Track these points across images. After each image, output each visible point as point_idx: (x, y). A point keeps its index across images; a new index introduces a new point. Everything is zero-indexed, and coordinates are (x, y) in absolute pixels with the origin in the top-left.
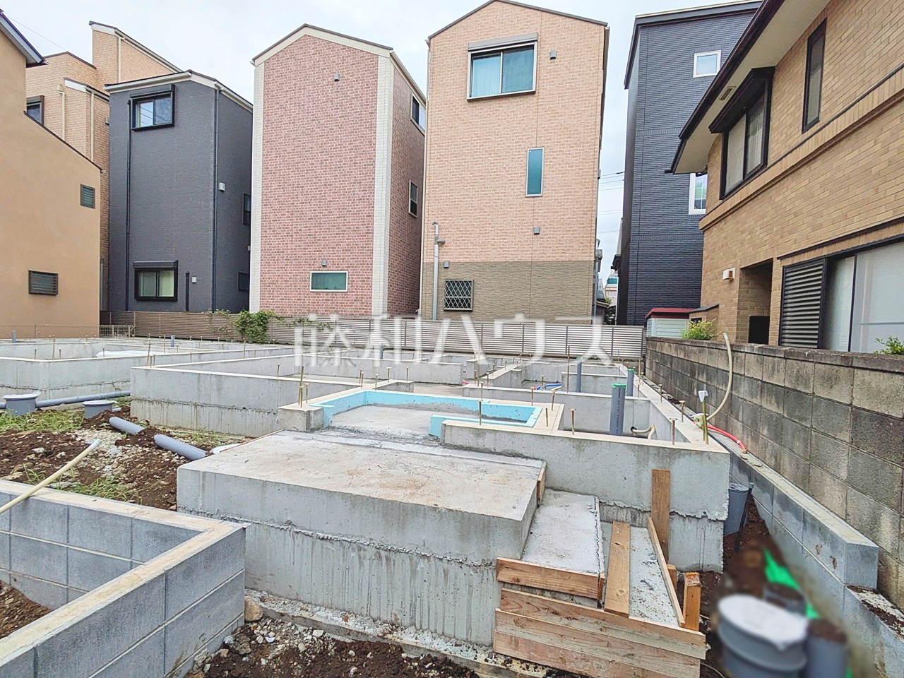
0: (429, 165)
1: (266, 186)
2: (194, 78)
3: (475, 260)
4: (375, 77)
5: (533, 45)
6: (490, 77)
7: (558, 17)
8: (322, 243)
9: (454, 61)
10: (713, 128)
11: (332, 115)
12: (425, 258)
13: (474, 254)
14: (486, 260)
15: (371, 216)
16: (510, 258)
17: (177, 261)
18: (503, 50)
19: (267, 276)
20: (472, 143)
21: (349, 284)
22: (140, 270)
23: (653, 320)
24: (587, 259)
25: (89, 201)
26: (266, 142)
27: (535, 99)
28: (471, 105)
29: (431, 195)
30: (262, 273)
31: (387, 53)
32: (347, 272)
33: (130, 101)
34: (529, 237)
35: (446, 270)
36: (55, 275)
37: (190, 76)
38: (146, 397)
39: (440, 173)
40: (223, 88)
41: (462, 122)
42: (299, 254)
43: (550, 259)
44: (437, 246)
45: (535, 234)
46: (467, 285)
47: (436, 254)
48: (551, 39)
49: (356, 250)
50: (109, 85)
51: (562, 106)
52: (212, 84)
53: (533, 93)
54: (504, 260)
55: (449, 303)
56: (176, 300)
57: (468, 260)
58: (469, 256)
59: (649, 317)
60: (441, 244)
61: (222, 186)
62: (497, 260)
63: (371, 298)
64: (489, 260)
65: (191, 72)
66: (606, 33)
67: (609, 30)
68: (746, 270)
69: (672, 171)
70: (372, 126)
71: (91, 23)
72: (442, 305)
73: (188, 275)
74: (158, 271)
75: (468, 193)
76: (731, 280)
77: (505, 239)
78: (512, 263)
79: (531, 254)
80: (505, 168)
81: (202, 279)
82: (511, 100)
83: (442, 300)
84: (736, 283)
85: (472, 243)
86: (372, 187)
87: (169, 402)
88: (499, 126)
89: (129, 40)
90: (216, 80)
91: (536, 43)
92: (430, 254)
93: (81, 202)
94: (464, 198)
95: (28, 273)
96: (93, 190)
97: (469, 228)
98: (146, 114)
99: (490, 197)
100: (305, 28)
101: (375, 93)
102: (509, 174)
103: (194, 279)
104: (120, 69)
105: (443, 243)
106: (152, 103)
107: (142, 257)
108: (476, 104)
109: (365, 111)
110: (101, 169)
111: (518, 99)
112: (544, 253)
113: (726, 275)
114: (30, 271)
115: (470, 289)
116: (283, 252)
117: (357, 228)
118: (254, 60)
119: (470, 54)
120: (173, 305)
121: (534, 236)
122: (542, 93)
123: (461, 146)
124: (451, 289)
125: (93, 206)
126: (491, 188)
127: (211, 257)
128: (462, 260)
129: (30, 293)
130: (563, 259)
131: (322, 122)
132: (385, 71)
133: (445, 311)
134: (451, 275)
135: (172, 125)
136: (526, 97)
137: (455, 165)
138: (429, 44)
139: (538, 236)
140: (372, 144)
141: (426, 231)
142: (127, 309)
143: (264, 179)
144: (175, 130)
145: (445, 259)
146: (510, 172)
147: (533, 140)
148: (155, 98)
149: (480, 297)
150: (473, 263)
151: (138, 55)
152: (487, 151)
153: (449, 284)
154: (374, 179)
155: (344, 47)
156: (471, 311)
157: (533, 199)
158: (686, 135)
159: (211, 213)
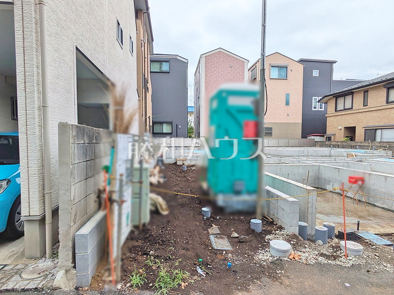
2: (179, 58)
3: (273, 122)
4: (244, 68)
5: (287, 67)
6: (275, 73)
11: (230, 77)
16: (282, 122)
17: (172, 121)
18: (279, 67)
20: (271, 90)
22: (155, 123)
27: (288, 81)
31: (248, 61)
34: (286, 116)
41: (268, 84)
43: (291, 122)
46: (271, 128)
48: (291, 66)
51: (294, 83)
55: (266, 133)
56: (172, 134)
57: (271, 122)
64: (276, 122)
65: (177, 55)
68: (346, 128)
73: (177, 125)
75: (270, 104)
77: (280, 116)
79: (287, 121)
82: (281, 80)
84: (343, 130)
85: (272, 117)
88: (278, 86)
90: (187, 60)
100: (220, 49)
101: (244, 72)
103: (180, 127)
107: (155, 119)
108: (272, 80)
109: (241, 77)
113: (340, 128)
118: (201, 55)
119: (271, 66)
120: (170, 136)
123: (268, 91)
124: (267, 130)
126: (276, 103)
128: (269, 122)
130: (294, 122)
131: (226, 79)
133: (265, 136)
134: (266, 126)
136: (285, 80)
139: (289, 116)
144: (170, 74)
146: (281, 99)
147: (287, 91)
149: (274, 132)
152: (275, 93)
155: (234, 57)
156: (272, 136)
157: (287, 106)
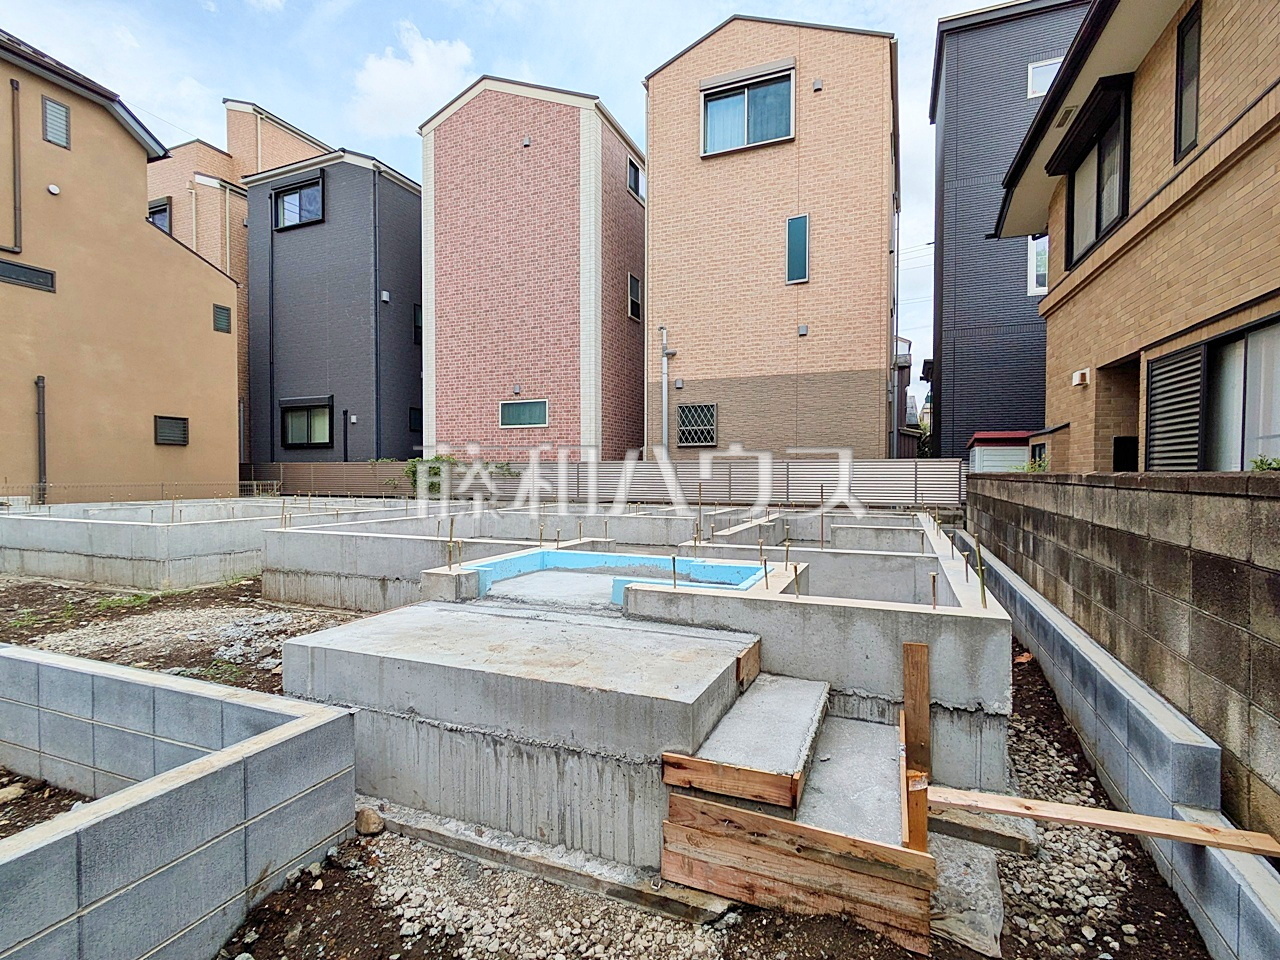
0: (652, 250)
1: (440, 293)
2: (348, 159)
3: (718, 376)
4: (577, 138)
5: (789, 75)
6: (732, 123)
7: (823, 33)
8: (513, 363)
9: (681, 106)
10: (1052, 168)
11: (521, 193)
12: (650, 376)
13: (716, 367)
14: (733, 375)
15: (576, 323)
16: (768, 371)
17: (332, 396)
18: (747, 86)
19: (444, 410)
20: (709, 216)
21: (550, 416)
22: (288, 410)
23: (977, 450)
24: (876, 366)
25: (223, 325)
26: (438, 234)
27: (794, 148)
28: (707, 163)
29: (656, 291)
30: (438, 407)
32: (546, 400)
33: (271, 195)
34: (792, 340)
35: (679, 391)
36: (186, 419)
37: (342, 157)
38: (279, 567)
39: (667, 260)
40: (383, 168)
41: (695, 188)
42: (485, 379)
43: (823, 370)
44: (665, 359)
45: (801, 335)
46: (709, 410)
47: (665, 370)
48: (814, 63)
49: (557, 371)
50: (246, 177)
51: (833, 156)
52: (369, 165)
53: (792, 140)
54: (758, 374)
55: (685, 436)
56: (332, 447)
57: (709, 376)
58: (710, 371)
59: (972, 446)
60: (671, 356)
61: (385, 296)
62: (749, 374)
63: (579, 434)
64: (737, 375)
65: (344, 151)
66: (893, 48)
67: (896, 44)
68: (1104, 371)
69: (996, 235)
70: (574, 202)
71: (225, 101)
72: (675, 440)
73: (345, 413)
74: (309, 409)
75: (706, 285)
76: (1083, 385)
77: (758, 345)
78: (769, 378)
79: (796, 363)
80: (755, 247)
81: (362, 417)
82: (762, 152)
83: (675, 433)
84: (1092, 390)
85: (713, 352)
86: (576, 285)
87: (307, 573)
88: (745, 189)
89: (272, 119)
90: (374, 159)
91: (793, 72)
92: (656, 371)
93: (215, 325)
94: (701, 292)
95: (153, 418)
96: (228, 310)
97: (708, 333)
98: (291, 210)
99: (736, 288)
100: (484, 81)
101: (576, 159)
102: (762, 255)
103: (354, 419)
104: (259, 155)
105: (674, 355)
106: (297, 195)
107: (288, 394)
108: (713, 162)
109: (565, 184)
110: (237, 283)
111: (770, 150)
112: (813, 362)
113: (1076, 379)
114: (155, 417)
115: (712, 416)
116: (464, 377)
117: (559, 340)
118: (421, 128)
119: (702, 95)
120: (328, 453)
121: (800, 339)
122: (804, 140)
123: (695, 221)
124: (687, 417)
125: (229, 332)
126: (737, 275)
127: (374, 388)
128: (700, 377)
129: (157, 444)
130: (842, 368)
131: (510, 202)
132: (590, 128)
133: (679, 447)
134: (688, 398)
135: (322, 221)
136: (781, 147)
137: (686, 247)
138: (647, 88)
139: (805, 338)
140: (575, 227)
141: (650, 339)
142: (272, 461)
143: (438, 282)
144: (325, 226)
145: (677, 376)
146: (763, 252)
147: (793, 206)
148: (301, 188)
149: (724, 425)
150: (715, 381)
151: (281, 133)
152: (730, 225)
153: (683, 411)
154: (578, 273)
155: (536, 101)
156: (715, 446)
157: (796, 287)
158: (1012, 181)
159: (373, 331)
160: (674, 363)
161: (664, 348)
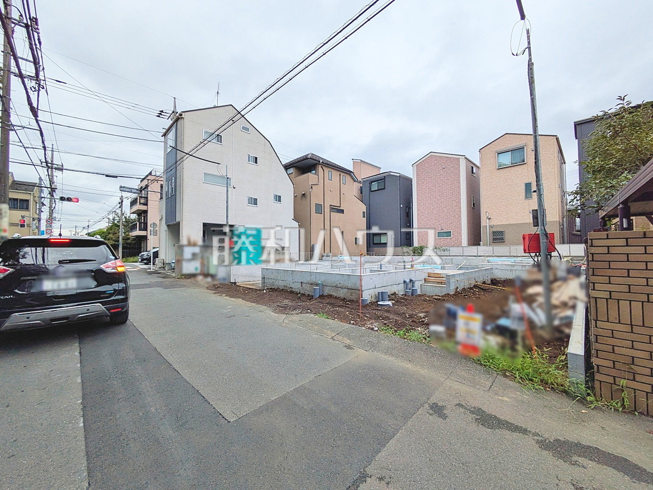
0: (482, 192)
1: (418, 205)
2: (392, 174)
4: (459, 165)
5: (524, 147)
8: (441, 222)
9: (490, 156)
12: (483, 224)
13: (503, 221)
14: (508, 223)
15: (460, 211)
16: (520, 222)
18: (511, 150)
20: (500, 183)
21: (452, 235)
26: (418, 190)
27: (526, 166)
28: (499, 170)
29: (484, 202)
30: (418, 233)
31: (464, 157)
32: (451, 231)
33: (369, 183)
35: (492, 228)
39: (487, 194)
40: (402, 175)
41: (495, 176)
42: (432, 226)
44: (487, 220)
46: (502, 232)
47: (487, 223)
49: (455, 223)
50: (363, 179)
52: (398, 175)
53: (525, 164)
54: (517, 223)
55: (494, 239)
57: (500, 224)
60: (489, 219)
61: (402, 206)
62: (514, 223)
63: (461, 239)
64: (510, 223)
65: (391, 172)
70: (459, 182)
71: (353, 159)
72: (492, 240)
77: (516, 215)
78: (520, 224)
80: (514, 190)
82: (515, 167)
83: (491, 238)
85: (502, 217)
86: (460, 202)
88: (511, 176)
90: (400, 173)
92: (484, 222)
94: (498, 202)
96: (365, 212)
97: (501, 213)
98: (375, 186)
99: (509, 201)
100: (431, 153)
101: (459, 171)
102: (516, 192)
106: (377, 182)
108: (501, 170)
109: (456, 177)
115: (503, 234)
117: (455, 216)
118: (412, 165)
119: (497, 153)
123: (496, 184)
124: (495, 234)
125: (365, 217)
126: (509, 198)
128: (498, 224)
131: (439, 182)
132: (463, 162)
133: (493, 242)
134: (495, 230)
135: (384, 189)
137: (493, 191)
138: (480, 152)
140: (459, 187)
141: (483, 215)
143: (418, 202)
144: (386, 190)
145: (491, 224)
147: (526, 180)
149: (507, 237)
150: (503, 225)
152: (506, 185)
153: (493, 233)
154: (460, 199)
155: (446, 157)
156: (504, 242)
157: (528, 200)
159: (399, 214)
160: (490, 221)
161: (487, 217)
